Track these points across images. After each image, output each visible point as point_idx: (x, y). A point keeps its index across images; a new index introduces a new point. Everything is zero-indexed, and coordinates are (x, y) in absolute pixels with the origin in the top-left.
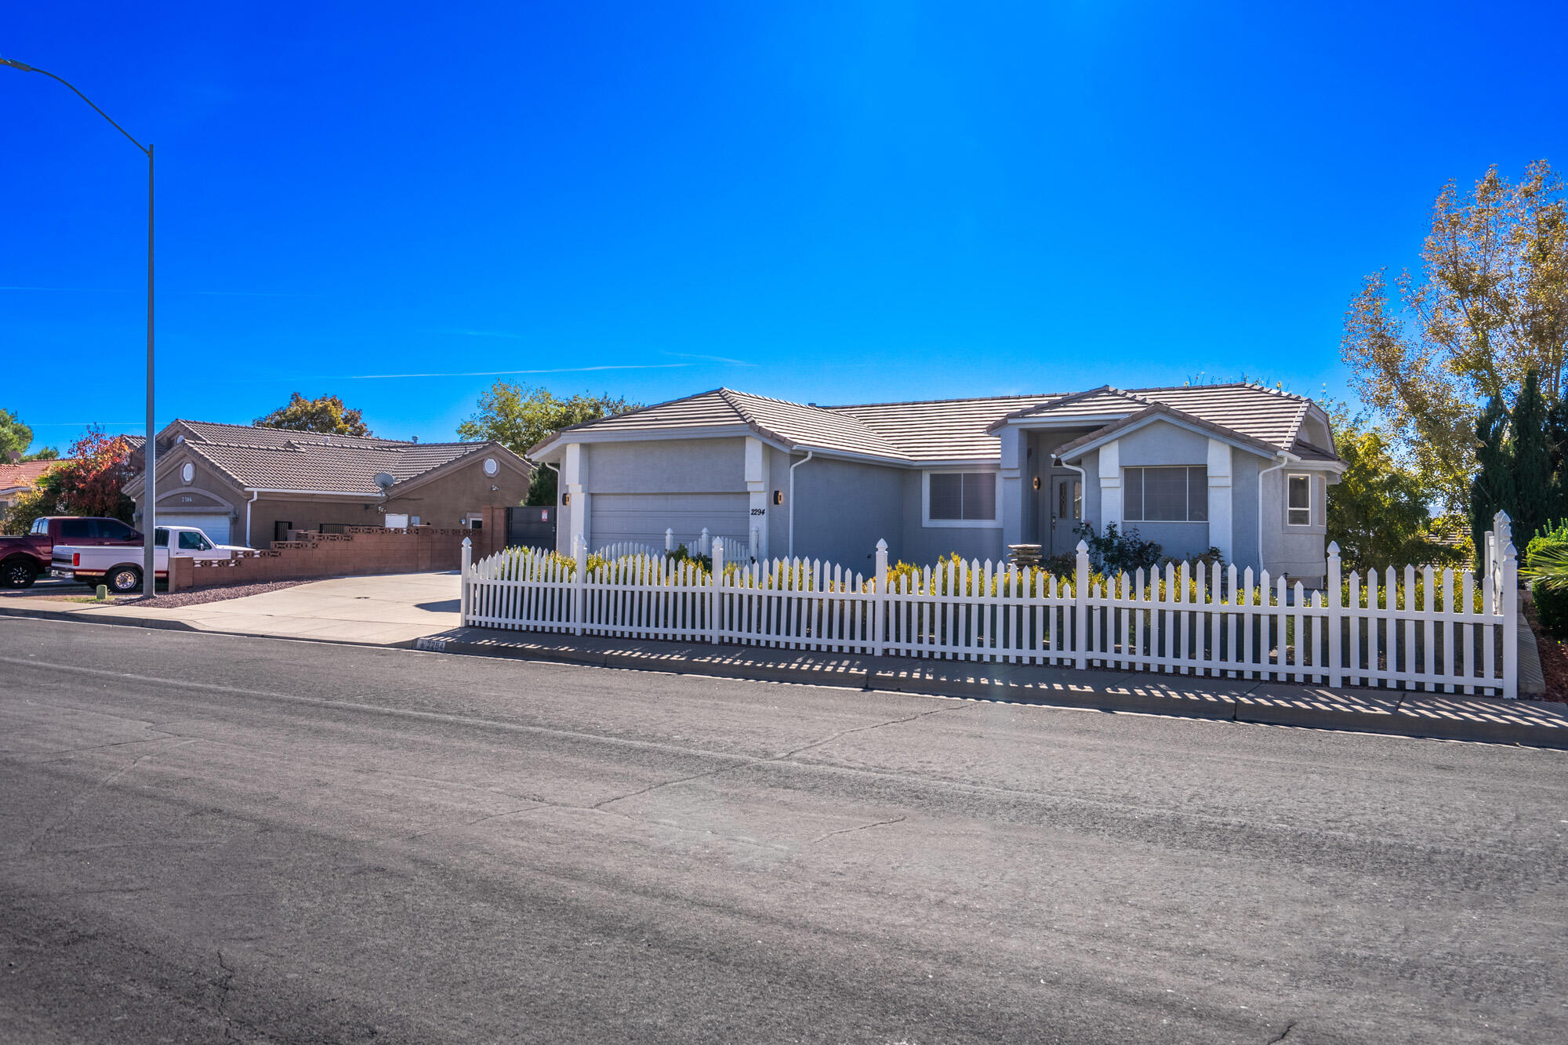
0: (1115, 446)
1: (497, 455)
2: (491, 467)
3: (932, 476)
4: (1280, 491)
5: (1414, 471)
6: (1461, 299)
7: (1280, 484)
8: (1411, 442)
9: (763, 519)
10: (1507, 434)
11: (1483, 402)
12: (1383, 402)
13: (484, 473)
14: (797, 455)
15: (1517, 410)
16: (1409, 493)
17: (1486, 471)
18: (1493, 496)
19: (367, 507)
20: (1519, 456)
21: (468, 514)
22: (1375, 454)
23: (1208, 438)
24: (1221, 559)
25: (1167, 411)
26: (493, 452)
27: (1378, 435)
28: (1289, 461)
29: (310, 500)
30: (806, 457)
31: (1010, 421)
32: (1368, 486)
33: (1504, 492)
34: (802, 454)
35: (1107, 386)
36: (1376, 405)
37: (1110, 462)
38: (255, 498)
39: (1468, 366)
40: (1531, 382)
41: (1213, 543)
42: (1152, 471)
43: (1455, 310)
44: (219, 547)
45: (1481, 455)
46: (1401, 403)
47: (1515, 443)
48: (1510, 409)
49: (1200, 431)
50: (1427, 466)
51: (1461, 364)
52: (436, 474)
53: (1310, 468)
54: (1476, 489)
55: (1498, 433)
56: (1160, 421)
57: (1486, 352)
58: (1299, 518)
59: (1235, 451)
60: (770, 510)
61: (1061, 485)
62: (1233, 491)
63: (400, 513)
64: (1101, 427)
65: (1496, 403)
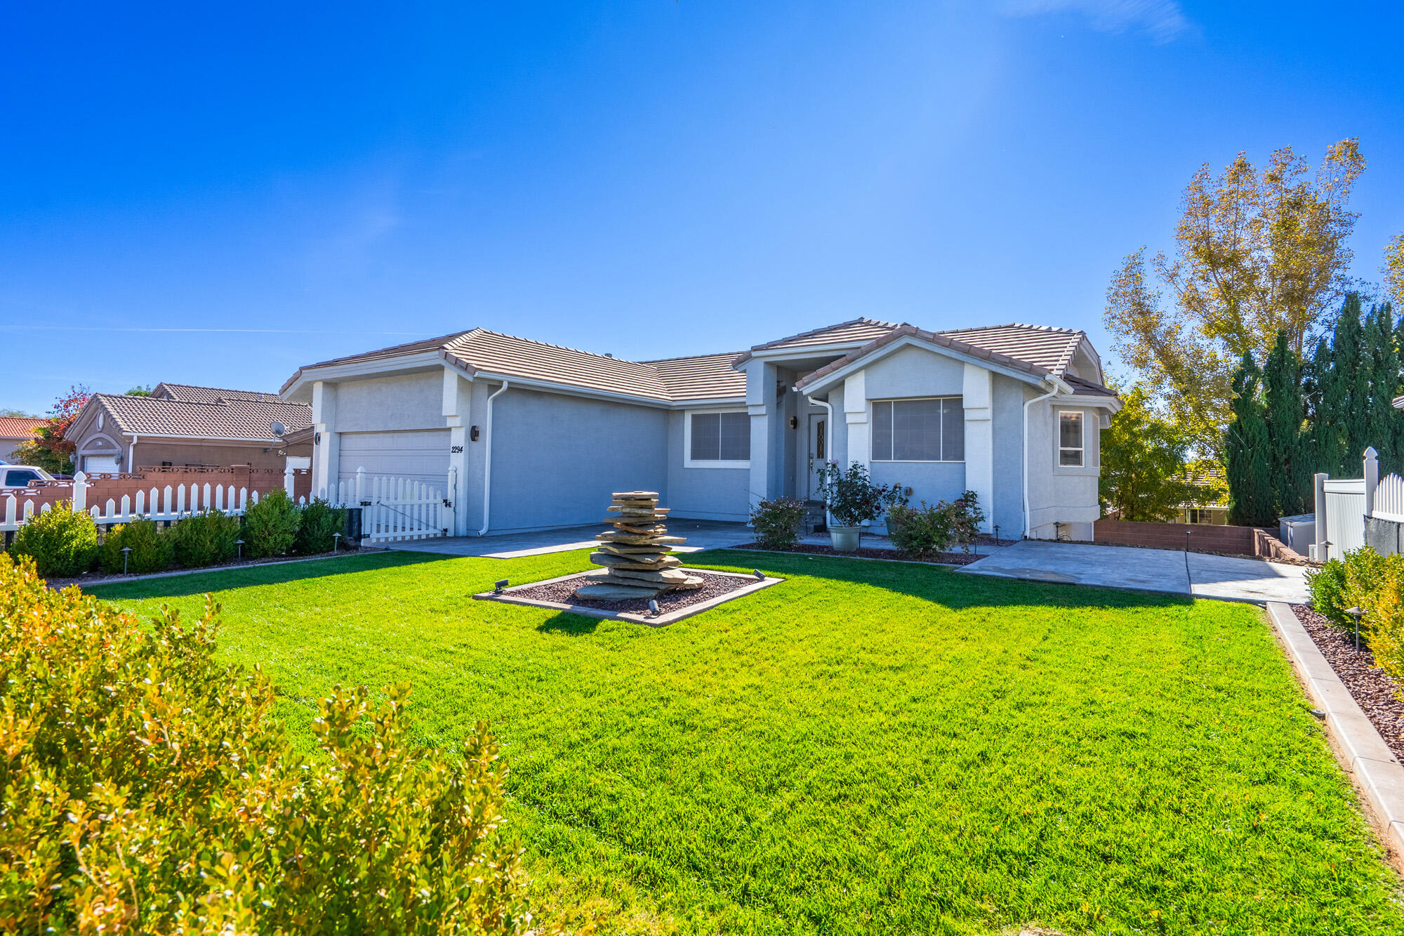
0: (861, 377)
3: (693, 416)
4: (1050, 430)
5: (1172, 422)
6: (1213, 271)
7: (1050, 420)
8: (1168, 397)
9: (461, 456)
10: (1260, 387)
11: (1236, 360)
12: (1142, 363)
14: (494, 386)
15: (1269, 366)
16: (1170, 441)
17: (1239, 421)
18: (1247, 442)
20: (1272, 406)
22: (1138, 406)
23: (963, 363)
24: (976, 505)
25: (916, 333)
27: (1141, 388)
28: (1061, 392)
30: (501, 387)
31: (754, 354)
32: (1133, 434)
33: (1258, 439)
34: (496, 384)
35: (862, 318)
36: (1136, 366)
37: (856, 396)
38: (136, 441)
39: (1219, 328)
40: (1282, 340)
41: (970, 486)
42: (904, 404)
43: (1207, 280)
45: (1236, 406)
46: (1157, 363)
47: (1267, 395)
48: (1261, 366)
49: (954, 354)
50: (1182, 416)
51: (1213, 328)
53: (1084, 404)
54: (1229, 437)
55: (1251, 388)
56: (908, 346)
57: (1236, 317)
58: (1072, 458)
59: (995, 376)
60: (470, 448)
61: (819, 424)
62: (993, 425)
64: (845, 356)
65: (1248, 360)
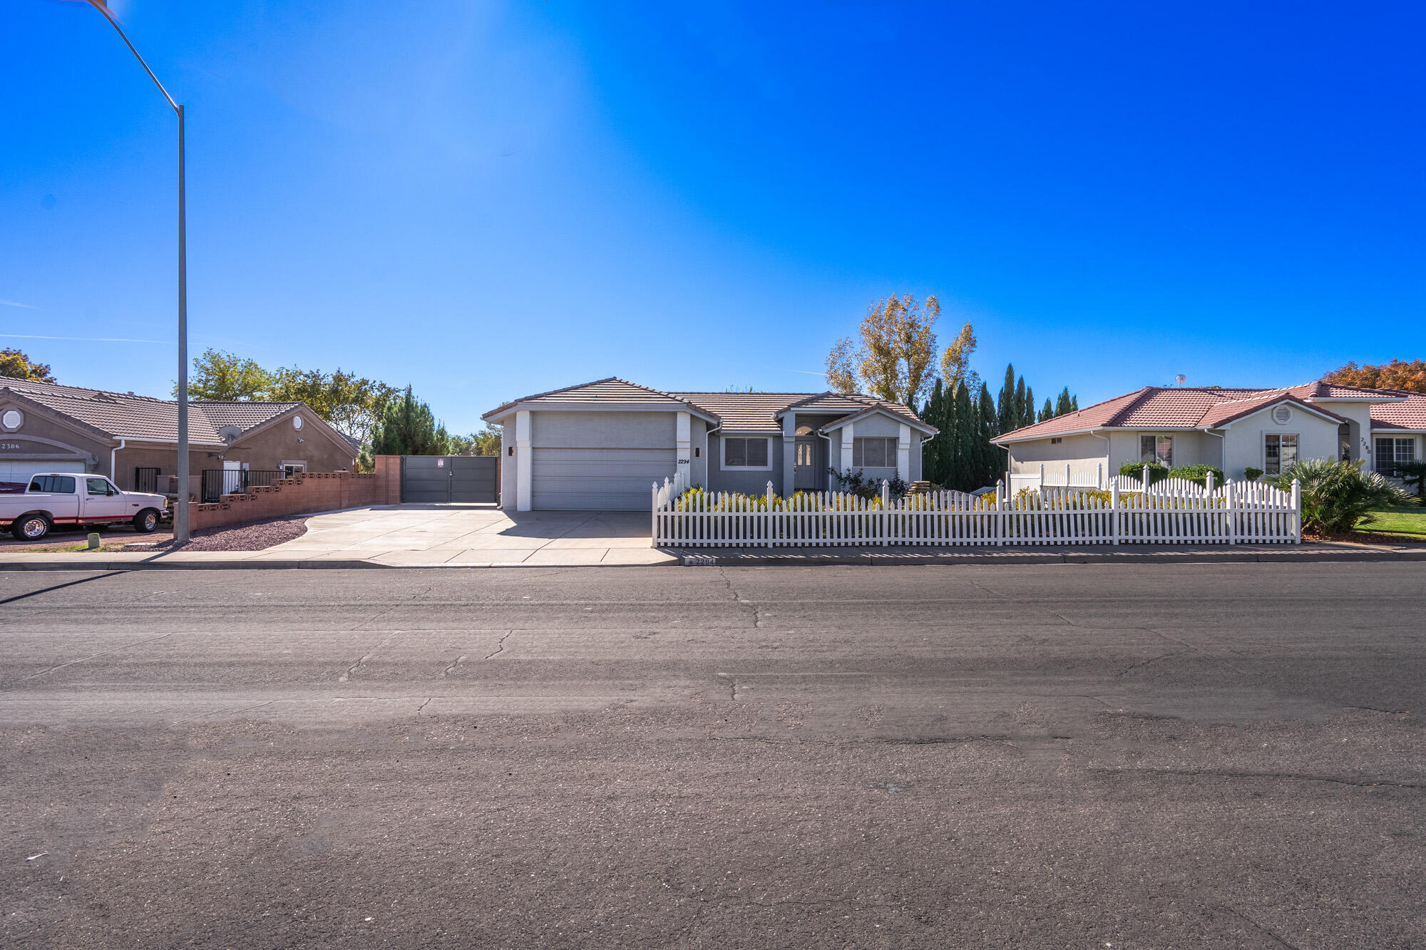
0: (853, 425)
1: (303, 414)
2: (298, 423)
9: (688, 465)
13: (293, 427)
19: (210, 455)
21: (283, 461)
23: (900, 423)
26: (300, 411)
29: (168, 448)
37: (849, 433)
38: (123, 445)
42: (868, 440)
44: (124, 492)
52: (263, 427)
60: (694, 461)
63: (234, 460)
64: (847, 415)
